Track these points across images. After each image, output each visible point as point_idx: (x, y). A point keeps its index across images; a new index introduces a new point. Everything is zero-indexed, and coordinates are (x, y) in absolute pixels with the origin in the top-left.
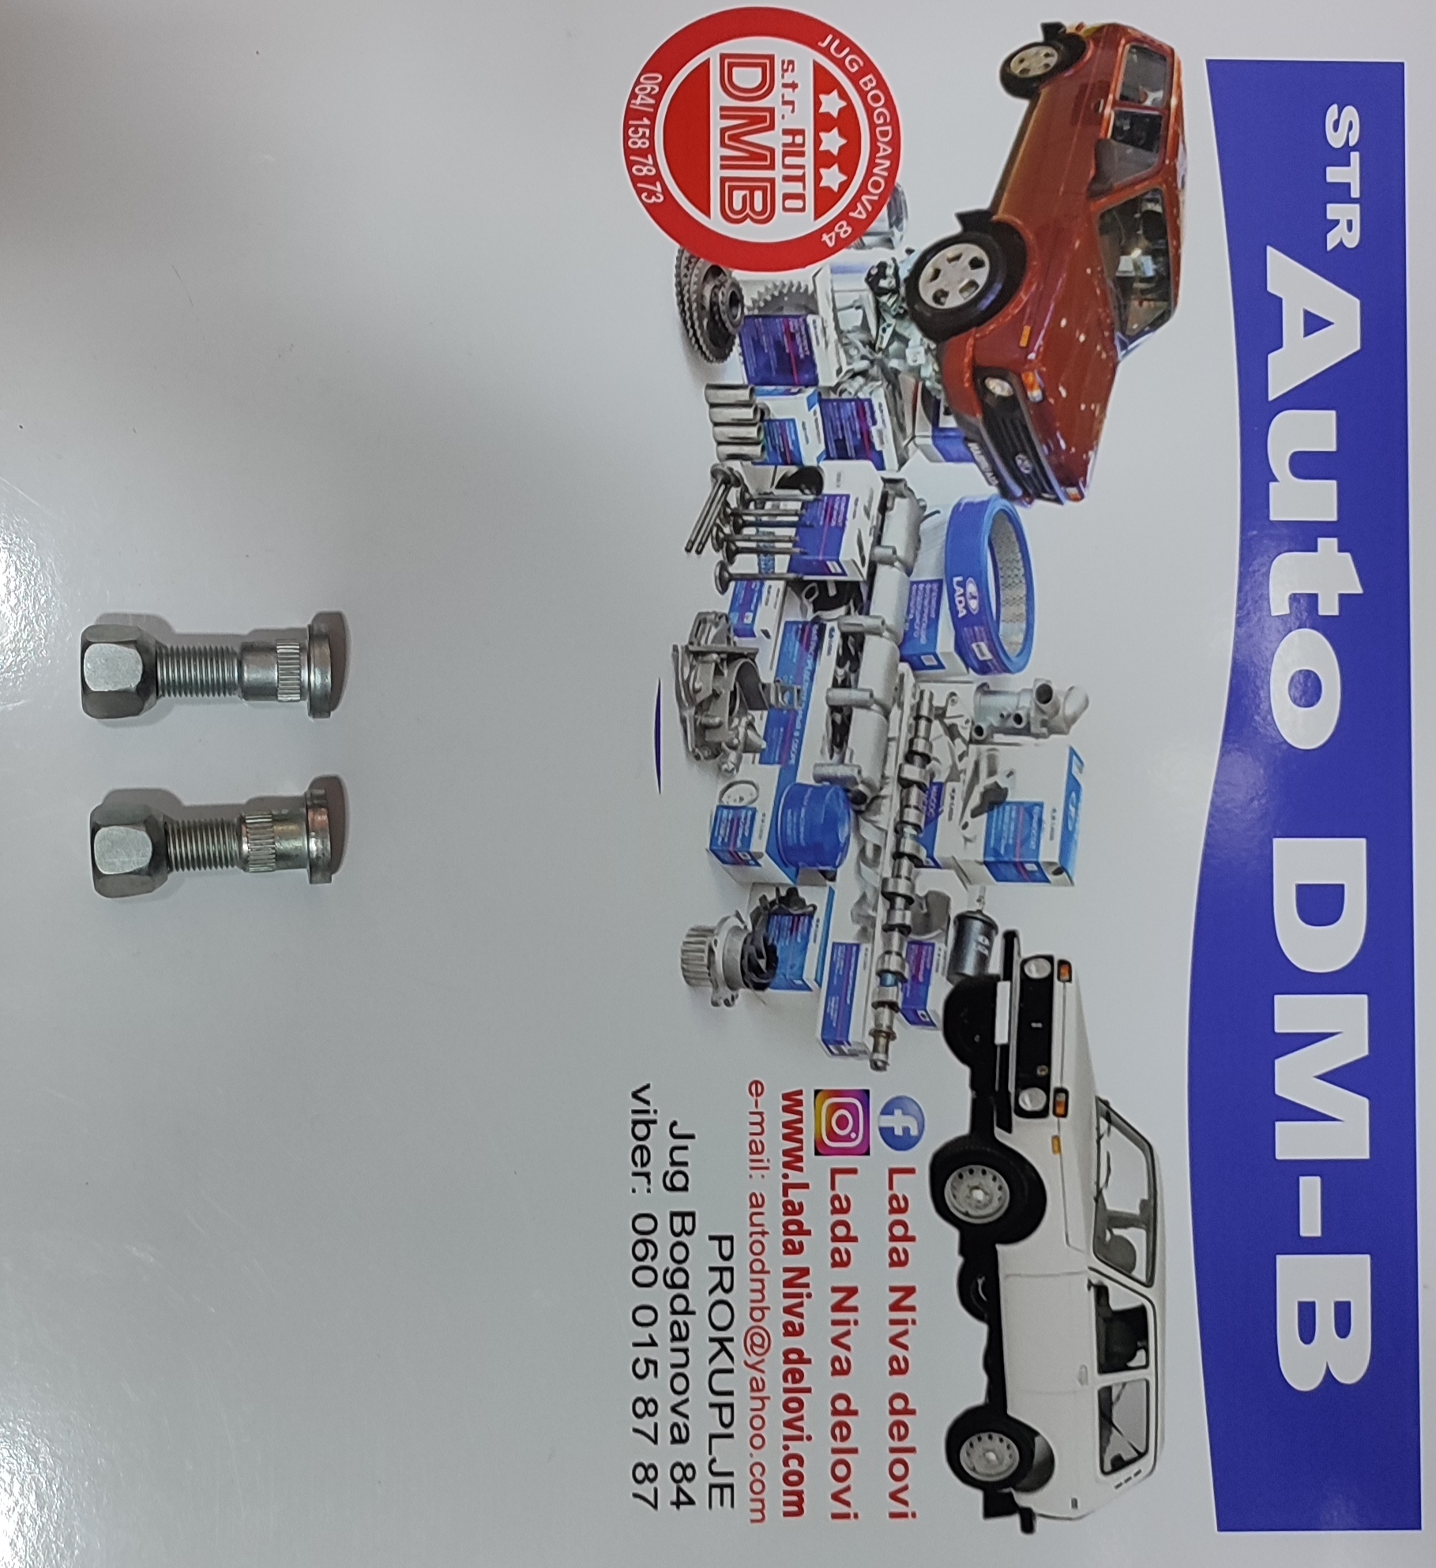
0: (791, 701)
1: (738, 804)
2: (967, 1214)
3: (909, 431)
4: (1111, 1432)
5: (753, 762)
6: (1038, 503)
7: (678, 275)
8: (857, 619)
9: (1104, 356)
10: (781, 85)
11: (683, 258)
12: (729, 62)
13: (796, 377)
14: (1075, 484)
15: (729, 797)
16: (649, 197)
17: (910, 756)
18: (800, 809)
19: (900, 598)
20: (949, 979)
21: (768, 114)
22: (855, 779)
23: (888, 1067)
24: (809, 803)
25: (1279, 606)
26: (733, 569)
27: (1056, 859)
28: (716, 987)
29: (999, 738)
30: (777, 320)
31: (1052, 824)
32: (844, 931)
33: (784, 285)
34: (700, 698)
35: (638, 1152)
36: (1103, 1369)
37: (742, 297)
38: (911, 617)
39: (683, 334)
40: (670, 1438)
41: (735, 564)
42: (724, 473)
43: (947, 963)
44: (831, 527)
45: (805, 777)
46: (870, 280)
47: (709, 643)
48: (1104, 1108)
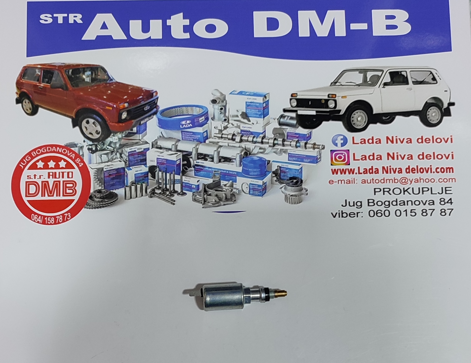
0: (218, 174)
1: (248, 189)
2: (365, 122)
3: (137, 141)
4: (425, 81)
5: (236, 184)
6: (158, 104)
7: (92, 208)
8: (193, 155)
9: (114, 86)
10: (35, 180)
11: (87, 207)
12: (28, 194)
13: (122, 174)
14: (153, 94)
15: (246, 191)
16: (69, 217)
17: (233, 140)
18: (249, 171)
19: (187, 143)
20: (298, 128)
21: (44, 183)
22: (240, 155)
23: (324, 145)
24: (248, 168)
27: (262, 98)
28: (302, 194)
29: (227, 114)
30: (105, 179)
31: (252, 99)
32: (284, 158)
33: (95, 178)
34: (218, 200)
35: (351, 216)
36: (407, 83)
37: (99, 190)
38: (192, 140)
39: (110, 207)
40: (433, 206)
41: (178, 190)
42: (151, 194)
43: (293, 128)
44: (167, 163)
45: (240, 169)
46: (93, 153)
47: (201, 198)
48: (333, 84)
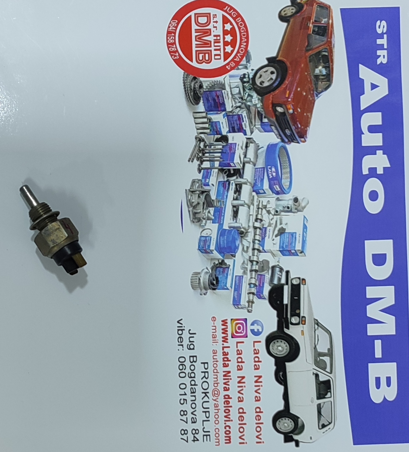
0: (221, 205)
1: (206, 236)
2: (277, 354)
3: (254, 123)
4: (321, 417)
5: (210, 223)
6: (293, 144)
7: (184, 80)
8: (240, 180)
9: (311, 99)
10: (212, 22)
11: (185, 75)
12: (197, 16)
13: (219, 109)
14: (303, 137)
15: (203, 234)
16: (174, 57)
17: (256, 220)
18: (224, 236)
19: (252, 173)
20: (270, 285)
21: (209, 31)
22: (241, 227)
23: (252, 312)
24: (227, 235)
25: (365, 172)
26: (203, 166)
27: (300, 249)
28: (201, 290)
29: (283, 213)
30: (213, 92)
31: (299, 239)
32: (239, 272)
33: (215, 81)
34: (194, 204)
35: (180, 339)
36: (319, 398)
37: (203, 85)
38: (256, 178)
39: (185, 98)
40: (191, 422)
42: (199, 138)
43: (269, 280)
44: (231, 153)
45: (226, 227)
46: (241, 79)
47: (196, 188)
48: (316, 322)
